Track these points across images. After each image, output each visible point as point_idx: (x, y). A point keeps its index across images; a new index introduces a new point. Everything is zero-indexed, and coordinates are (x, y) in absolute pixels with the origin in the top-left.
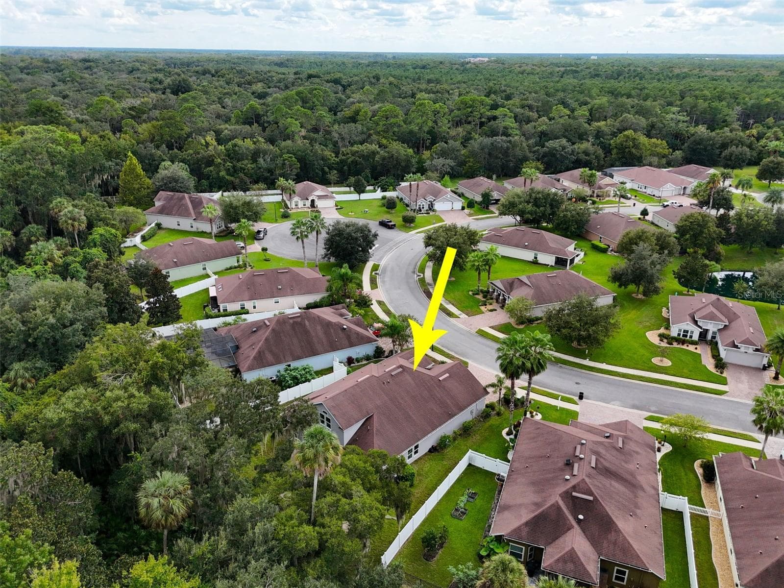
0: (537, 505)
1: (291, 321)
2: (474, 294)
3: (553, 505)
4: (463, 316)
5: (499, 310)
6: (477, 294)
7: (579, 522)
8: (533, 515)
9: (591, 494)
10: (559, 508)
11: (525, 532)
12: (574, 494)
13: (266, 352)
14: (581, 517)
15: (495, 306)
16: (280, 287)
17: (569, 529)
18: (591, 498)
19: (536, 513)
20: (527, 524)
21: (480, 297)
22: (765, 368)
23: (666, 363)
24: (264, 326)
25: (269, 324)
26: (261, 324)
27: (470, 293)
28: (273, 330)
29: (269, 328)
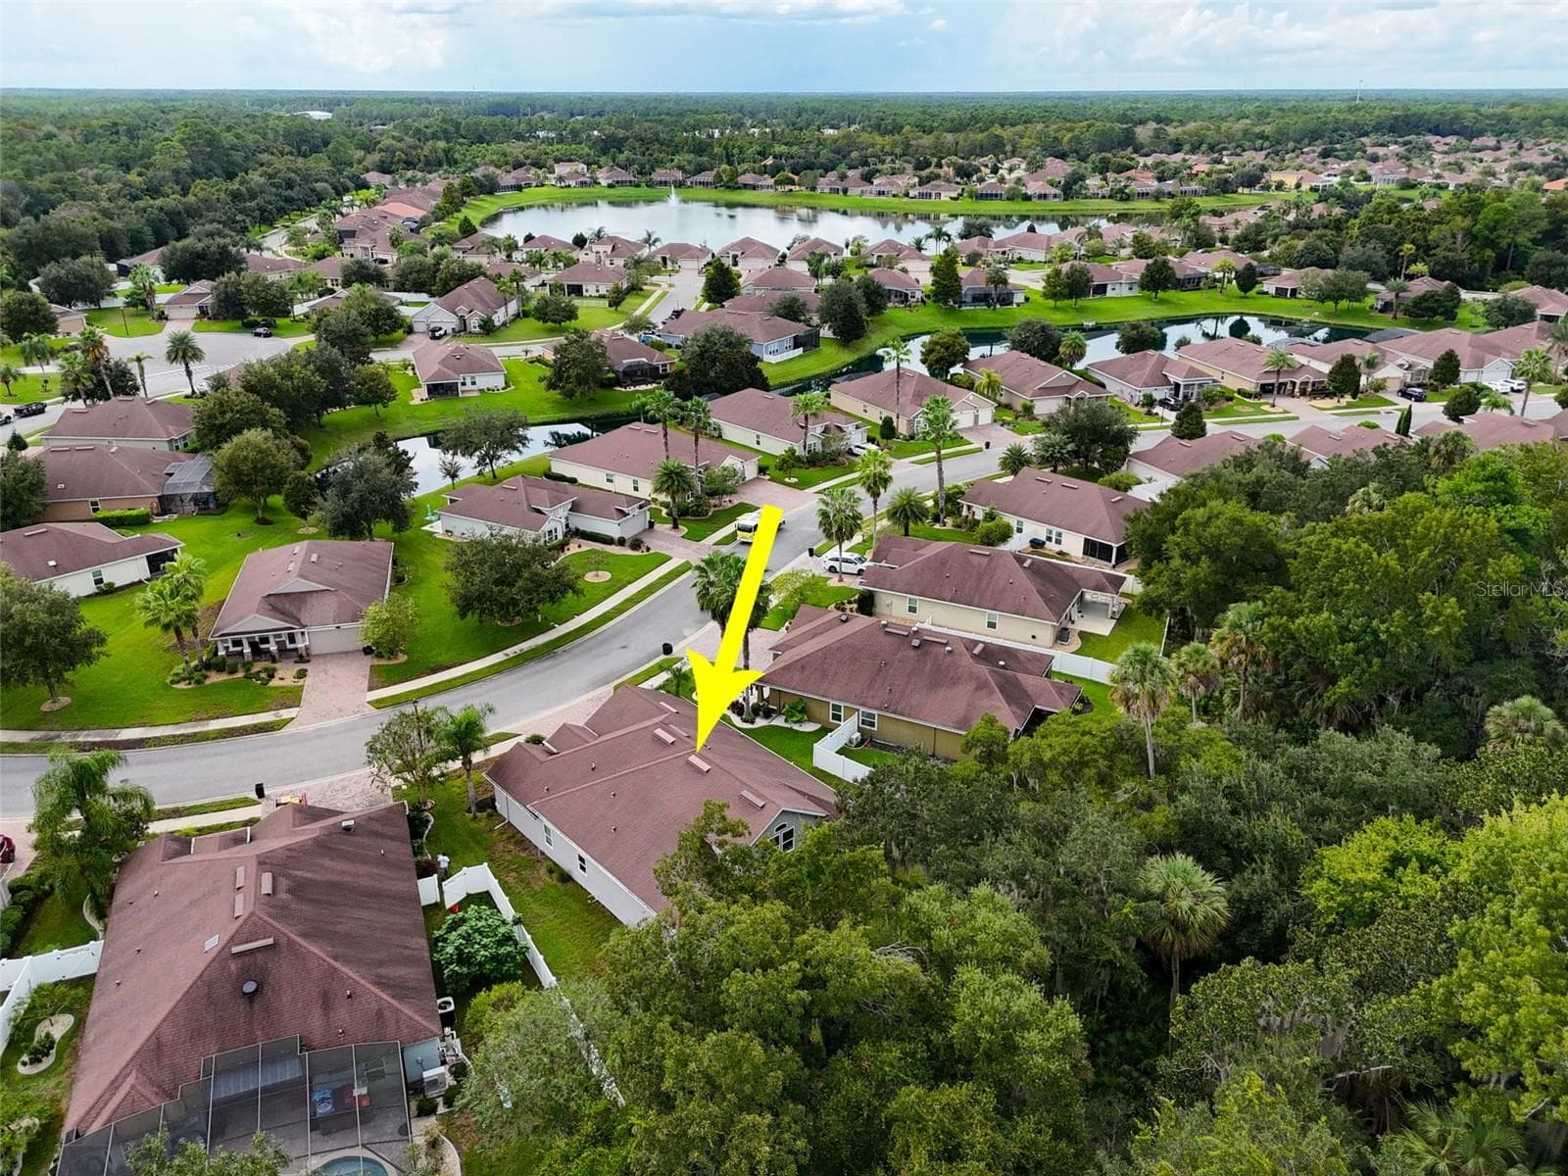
0: (981, 686)
1: (285, 895)
2: (198, 682)
3: (989, 674)
4: (285, 714)
5: (305, 666)
6: (204, 677)
8: (999, 693)
9: (976, 642)
10: (992, 672)
11: (1015, 709)
12: (975, 652)
13: (383, 971)
14: (1002, 663)
15: (286, 669)
17: (1016, 678)
18: (981, 646)
19: (997, 689)
20: (1008, 703)
21: (215, 678)
22: (651, 525)
23: (605, 576)
24: (259, 956)
25: (270, 941)
26: (233, 966)
27: (182, 686)
28: (304, 935)
29: (291, 943)
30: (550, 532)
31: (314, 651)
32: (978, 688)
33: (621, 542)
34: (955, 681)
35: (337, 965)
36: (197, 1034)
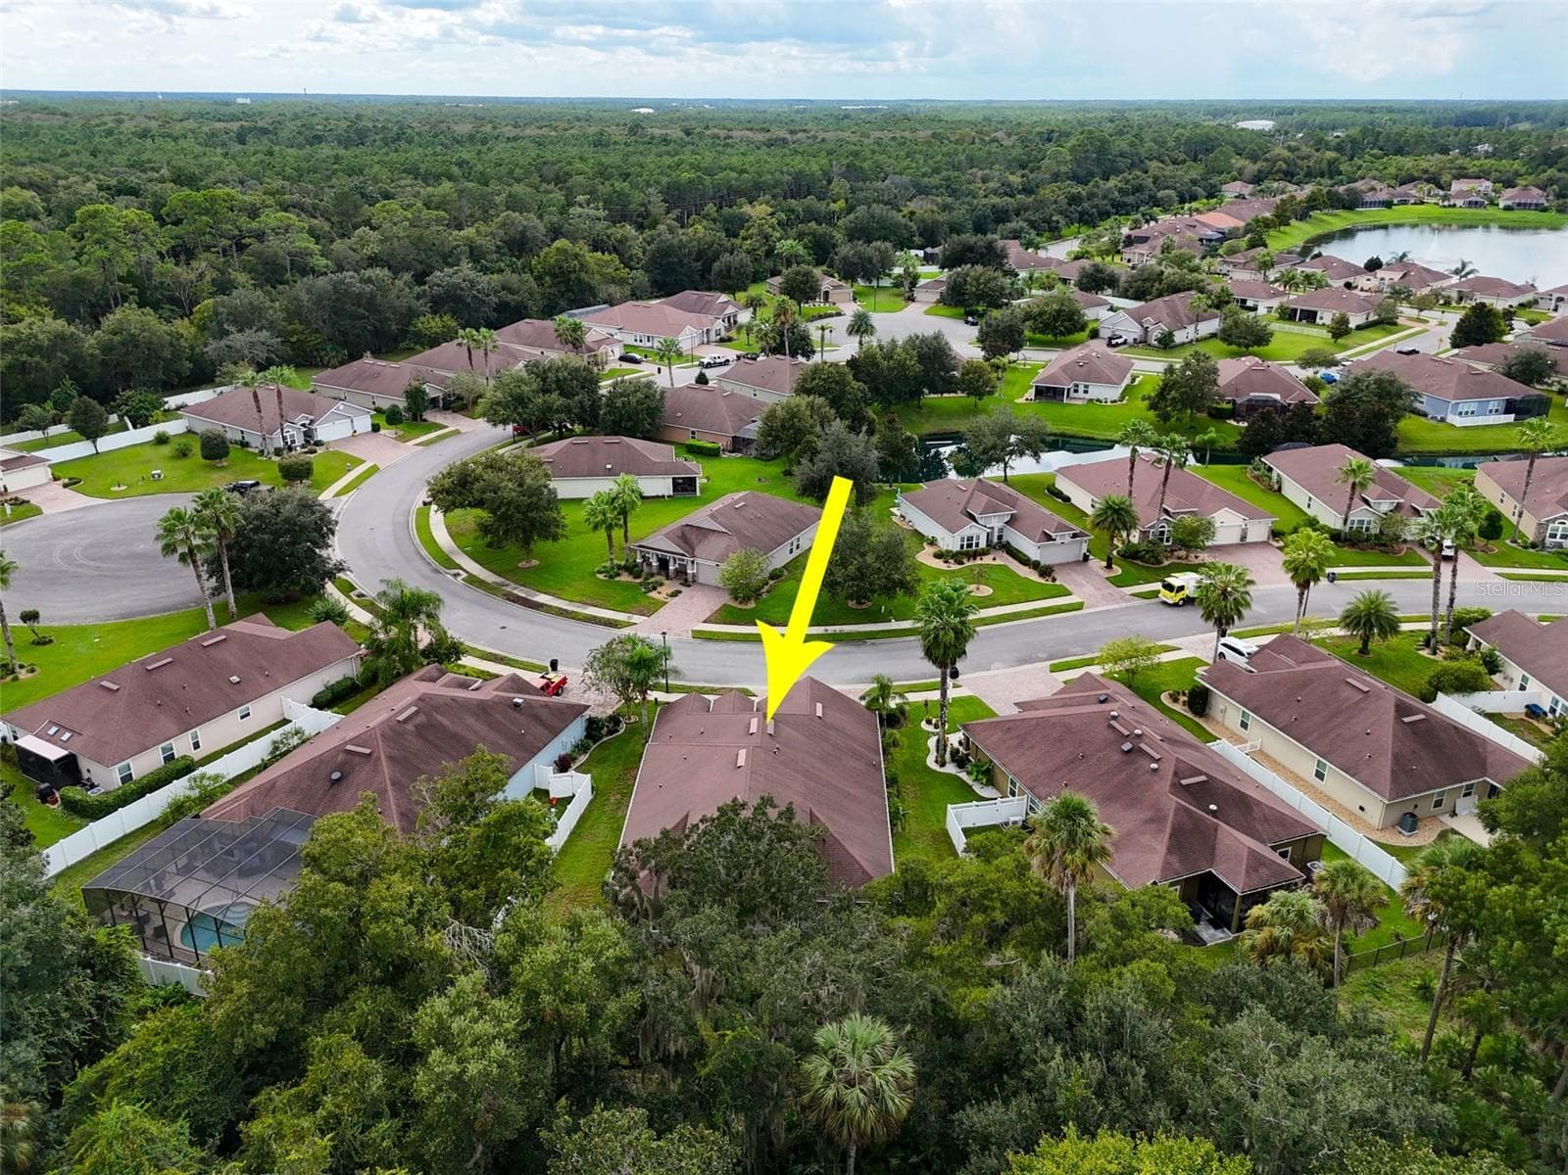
0: (1157, 820)
1: (410, 727)
2: (611, 577)
3: (1177, 810)
4: (636, 619)
5: (683, 589)
6: (618, 575)
7: (1213, 813)
8: (1167, 836)
9: (1200, 773)
10: (1186, 809)
11: (1175, 861)
12: (1184, 782)
14: (1213, 807)
15: (669, 587)
16: (235, 679)
17: (1216, 830)
18: (1203, 778)
19: (1168, 830)
20: (1169, 851)
21: (625, 577)
22: (1086, 558)
23: (986, 591)
24: (357, 759)
25: (368, 751)
26: (341, 758)
27: (601, 576)
28: (390, 758)
29: (379, 758)
30: (970, 539)
31: (701, 580)
32: (1151, 821)
33: (1035, 565)
34: (1133, 803)
35: (389, 788)
36: (292, 791)
